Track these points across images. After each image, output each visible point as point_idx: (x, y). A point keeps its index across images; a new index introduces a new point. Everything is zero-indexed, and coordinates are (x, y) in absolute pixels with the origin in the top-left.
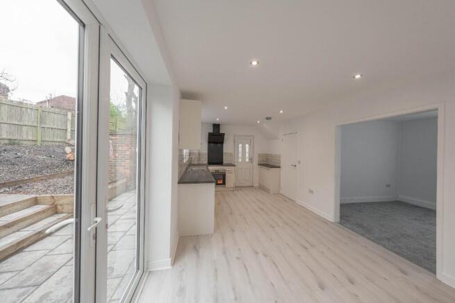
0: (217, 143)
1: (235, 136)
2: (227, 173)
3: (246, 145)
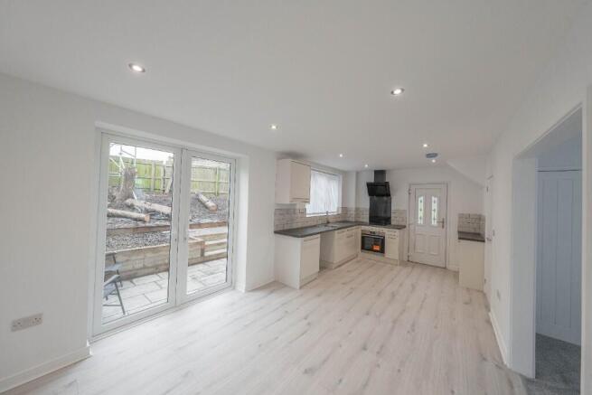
0: (383, 196)
1: (410, 185)
2: (386, 237)
3: (433, 198)
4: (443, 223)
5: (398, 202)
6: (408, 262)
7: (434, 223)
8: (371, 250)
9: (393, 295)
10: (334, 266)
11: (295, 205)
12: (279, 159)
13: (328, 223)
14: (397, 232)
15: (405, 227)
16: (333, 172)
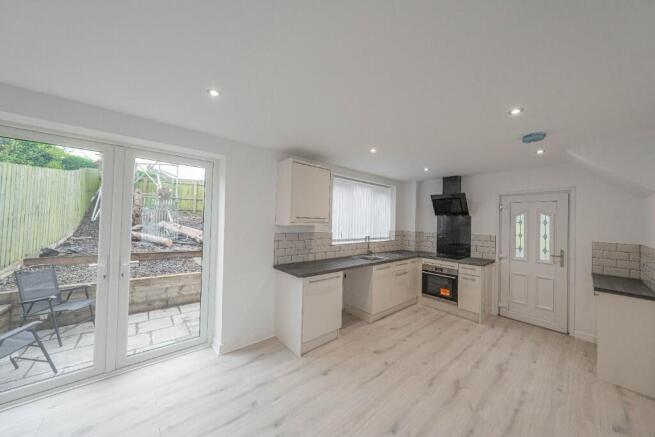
0: (458, 214)
1: (501, 196)
2: (460, 276)
3: (543, 217)
4: (561, 258)
5: (482, 224)
6: (499, 318)
7: (545, 257)
8: (437, 295)
9: (457, 386)
10: (372, 319)
11: (313, 227)
12: (280, 161)
13: (370, 253)
14: (478, 270)
15: (493, 262)
16: (380, 182)
